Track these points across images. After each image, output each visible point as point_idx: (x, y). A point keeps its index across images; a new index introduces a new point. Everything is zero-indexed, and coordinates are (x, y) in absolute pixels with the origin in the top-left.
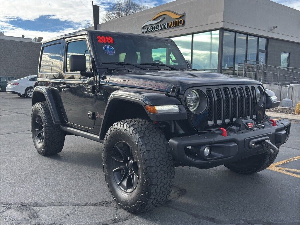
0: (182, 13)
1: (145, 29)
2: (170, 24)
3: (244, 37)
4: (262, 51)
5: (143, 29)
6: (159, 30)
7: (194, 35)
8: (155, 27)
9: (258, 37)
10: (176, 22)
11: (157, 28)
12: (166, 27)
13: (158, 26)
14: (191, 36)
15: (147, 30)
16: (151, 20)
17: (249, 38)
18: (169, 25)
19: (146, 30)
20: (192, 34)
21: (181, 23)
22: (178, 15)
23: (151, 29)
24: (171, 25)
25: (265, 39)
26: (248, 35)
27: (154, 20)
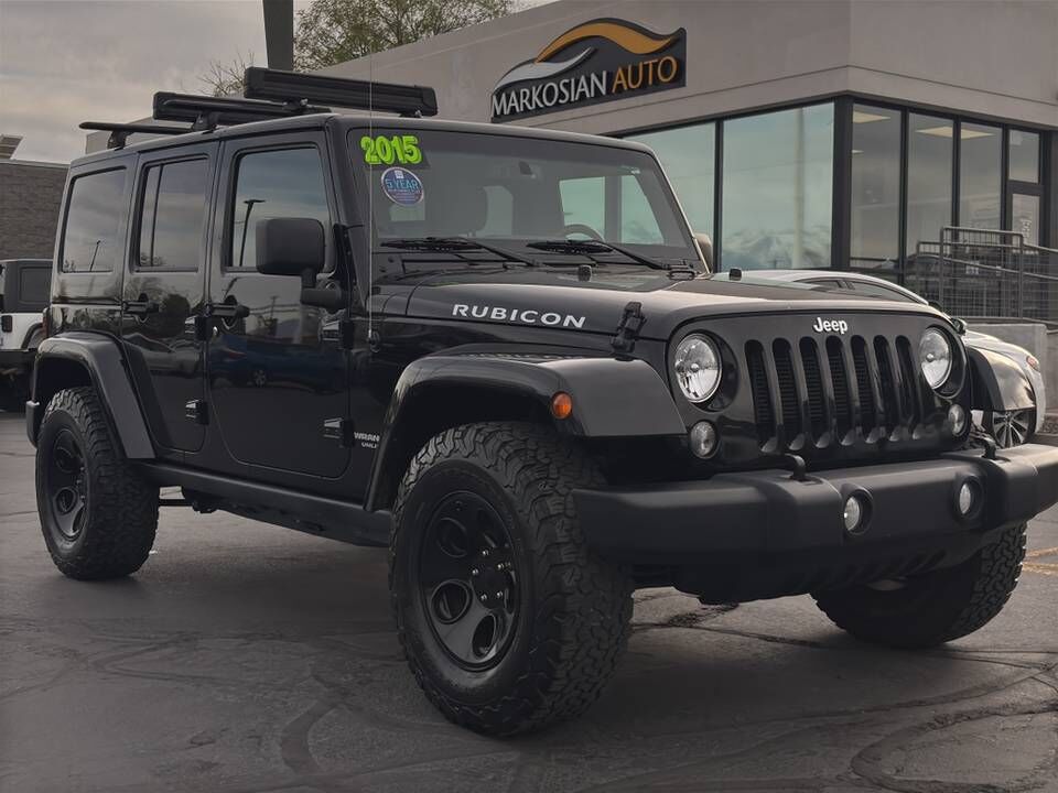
0: (672, 30)
1: (508, 97)
2: (620, 79)
3: (946, 131)
4: (1025, 188)
5: (499, 100)
6: (569, 101)
7: (727, 124)
8: (551, 89)
9: (1006, 126)
10: (646, 67)
11: (562, 96)
12: (603, 91)
13: (567, 86)
14: (711, 127)
15: (516, 104)
16: (532, 61)
17: (966, 134)
18: (617, 82)
19: (510, 105)
20: (718, 120)
21: (666, 76)
22: (655, 37)
23: (535, 98)
24: (623, 81)
25: (1035, 137)
26: (959, 118)
27: (549, 59)
